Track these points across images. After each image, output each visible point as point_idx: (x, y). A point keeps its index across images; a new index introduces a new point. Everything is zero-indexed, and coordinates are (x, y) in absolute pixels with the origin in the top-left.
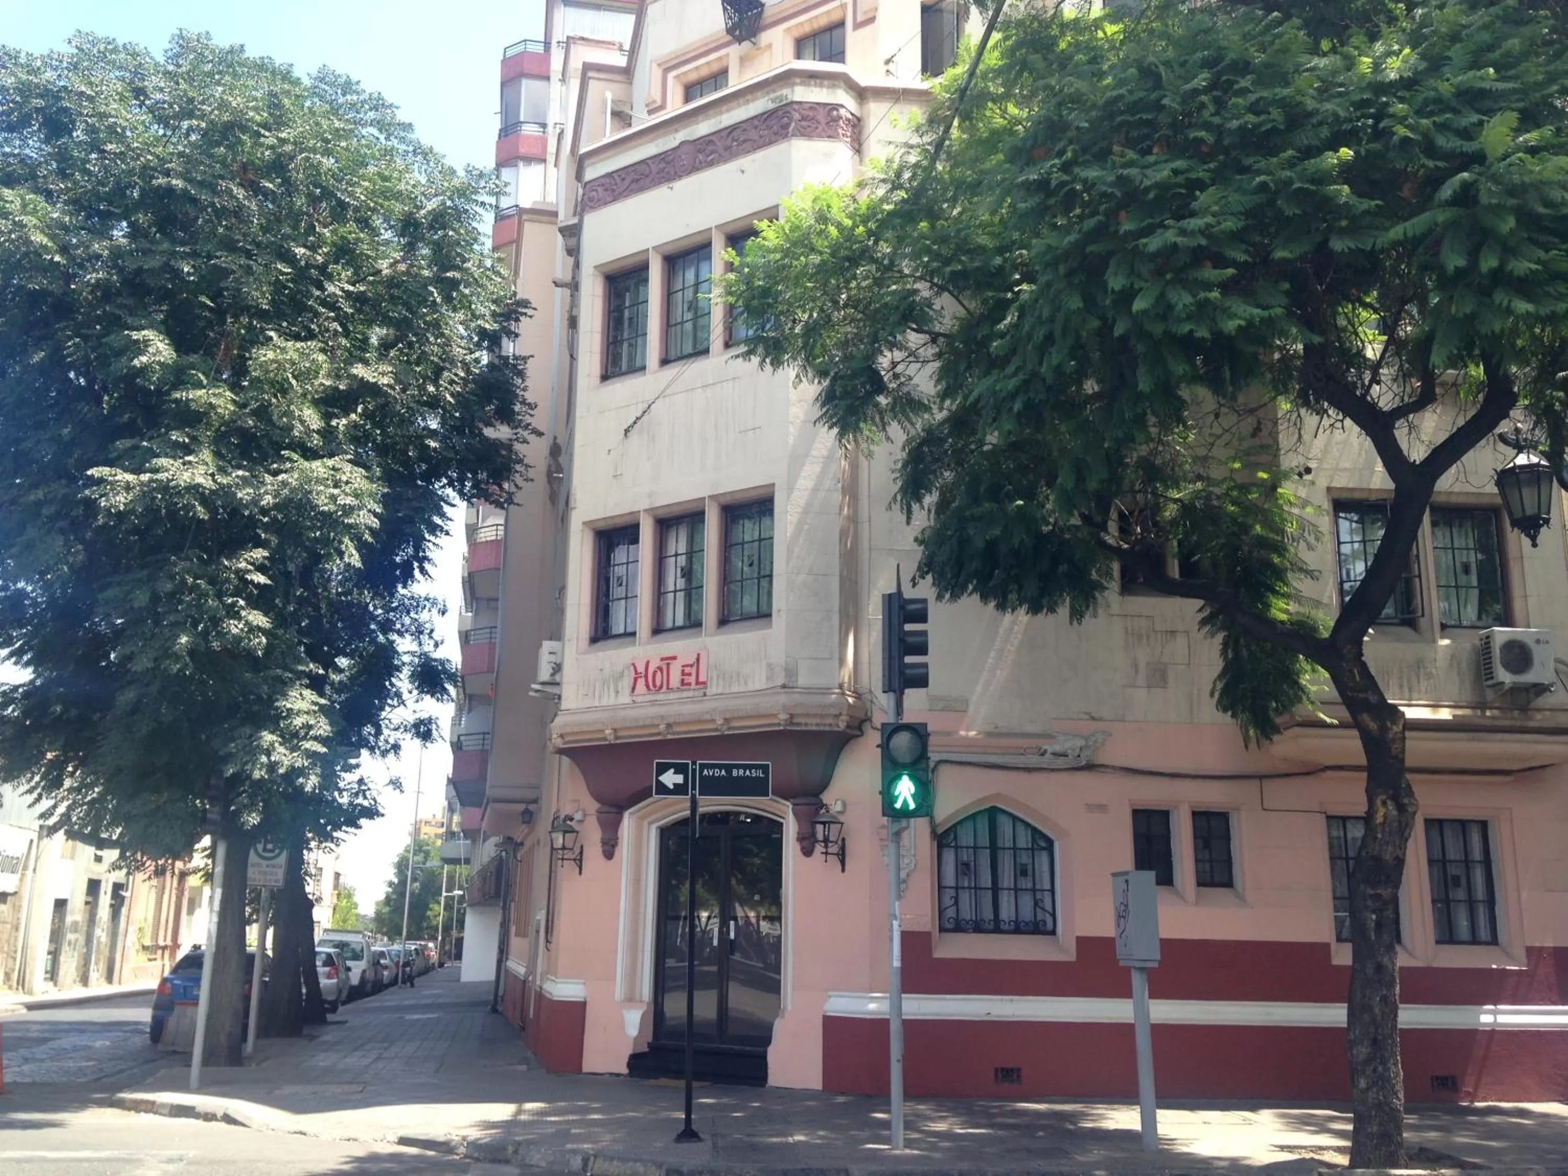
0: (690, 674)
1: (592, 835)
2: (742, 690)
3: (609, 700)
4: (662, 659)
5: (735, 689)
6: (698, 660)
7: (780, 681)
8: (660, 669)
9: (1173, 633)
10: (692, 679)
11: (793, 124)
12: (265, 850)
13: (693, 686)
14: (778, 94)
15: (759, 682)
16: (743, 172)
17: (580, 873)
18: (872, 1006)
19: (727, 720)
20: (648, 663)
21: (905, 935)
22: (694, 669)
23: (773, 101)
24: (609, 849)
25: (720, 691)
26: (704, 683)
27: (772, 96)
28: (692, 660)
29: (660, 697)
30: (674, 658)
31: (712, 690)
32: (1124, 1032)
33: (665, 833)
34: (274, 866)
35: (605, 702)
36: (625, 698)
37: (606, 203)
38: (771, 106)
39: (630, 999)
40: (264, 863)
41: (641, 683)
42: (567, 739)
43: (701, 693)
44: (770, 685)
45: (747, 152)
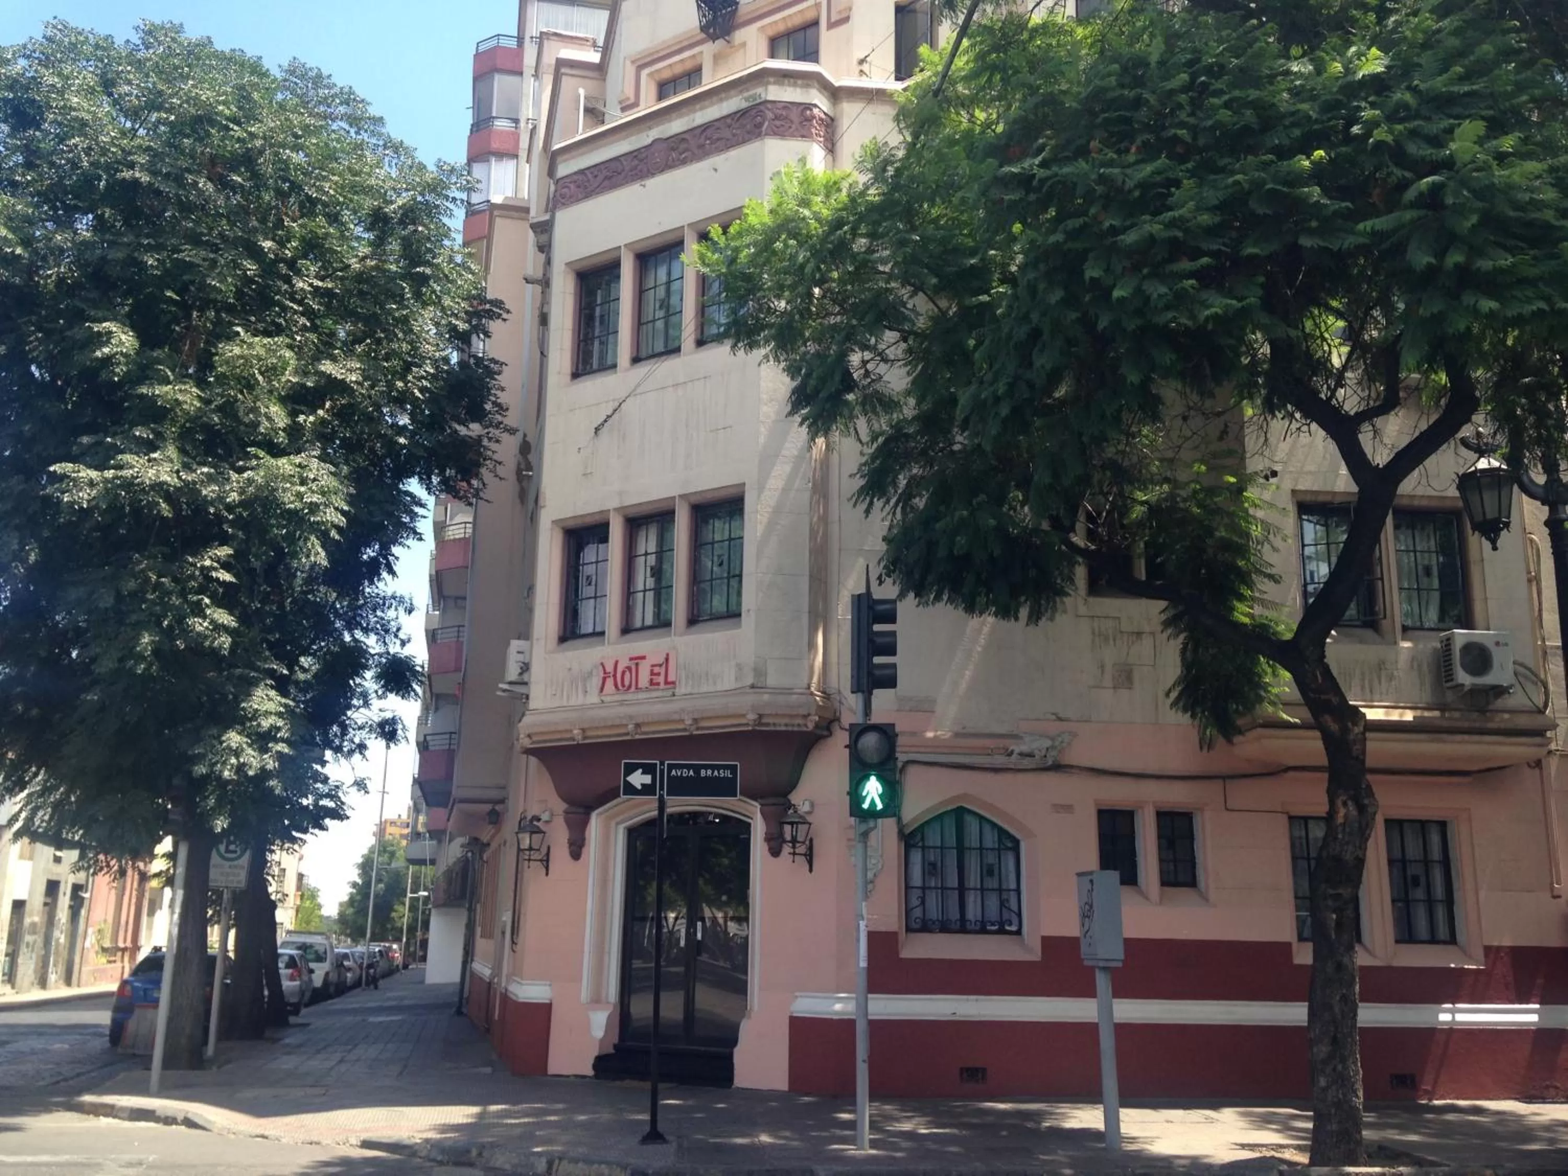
0: (659, 674)
1: (559, 835)
2: (711, 689)
3: (577, 700)
4: (631, 659)
5: (704, 689)
6: (667, 660)
7: (750, 680)
8: (629, 668)
9: (1139, 634)
10: (661, 679)
11: (766, 124)
12: (227, 851)
13: (662, 686)
14: (751, 93)
15: (728, 682)
16: (716, 170)
17: (547, 874)
18: (838, 1007)
19: (696, 720)
20: (616, 663)
21: (871, 935)
22: (663, 671)
23: (747, 99)
24: (576, 849)
25: (689, 690)
26: (673, 683)
27: (746, 94)
28: (661, 660)
29: (629, 696)
30: (643, 658)
31: (681, 690)
32: (1088, 1031)
33: (632, 833)
34: (236, 867)
35: (573, 702)
36: (593, 698)
37: (578, 200)
38: (744, 105)
39: (597, 1000)
40: (227, 864)
41: (610, 683)
42: (535, 739)
43: (670, 693)
44: (739, 685)
45: (720, 150)
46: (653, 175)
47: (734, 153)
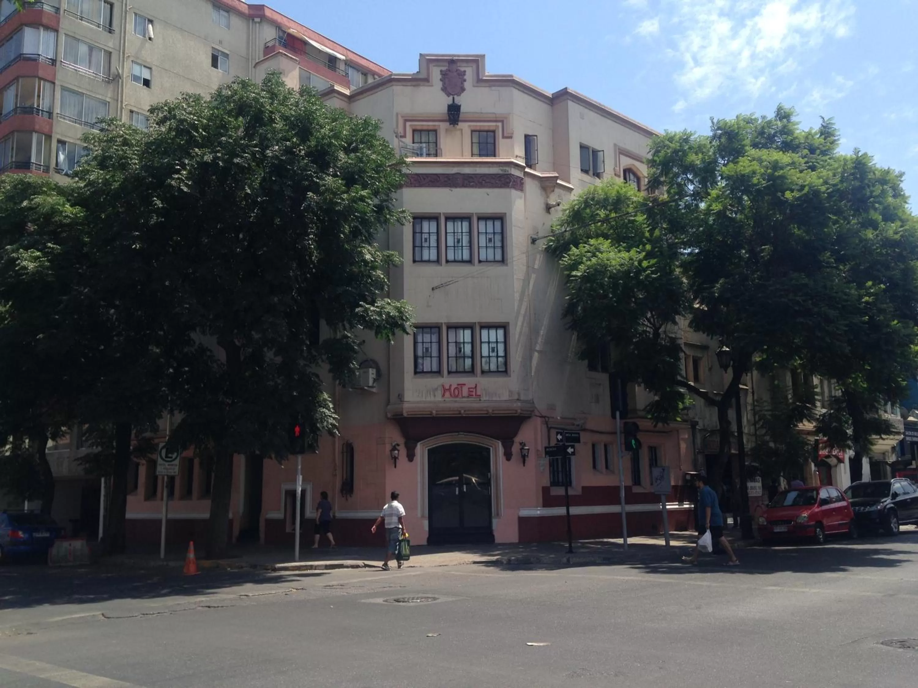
0: (472, 392)
1: (402, 452)
2: (498, 399)
3: (431, 398)
4: (458, 385)
5: (494, 399)
6: (476, 387)
7: (516, 397)
8: (456, 388)
9: (600, 385)
10: (474, 394)
11: (511, 183)
12: (167, 457)
13: (474, 396)
14: (505, 168)
15: (505, 397)
16: (488, 195)
17: (395, 467)
18: (539, 512)
19: (493, 411)
20: (451, 386)
22: (474, 390)
23: (502, 170)
24: (411, 457)
25: (487, 399)
26: (480, 396)
27: (501, 168)
28: (474, 386)
29: (457, 399)
30: (464, 385)
31: (484, 398)
34: (172, 465)
35: (428, 399)
36: (439, 398)
37: (415, 186)
38: (501, 172)
40: (167, 464)
41: (447, 394)
42: (409, 413)
43: (478, 399)
44: (510, 399)
45: (490, 187)
46: (456, 187)
47: (497, 191)
